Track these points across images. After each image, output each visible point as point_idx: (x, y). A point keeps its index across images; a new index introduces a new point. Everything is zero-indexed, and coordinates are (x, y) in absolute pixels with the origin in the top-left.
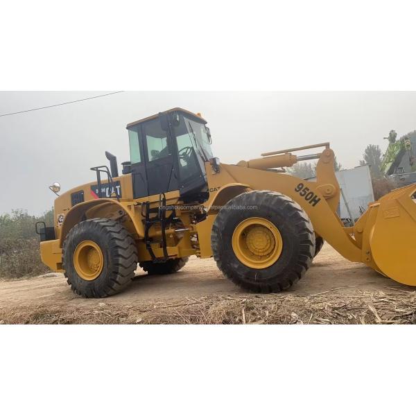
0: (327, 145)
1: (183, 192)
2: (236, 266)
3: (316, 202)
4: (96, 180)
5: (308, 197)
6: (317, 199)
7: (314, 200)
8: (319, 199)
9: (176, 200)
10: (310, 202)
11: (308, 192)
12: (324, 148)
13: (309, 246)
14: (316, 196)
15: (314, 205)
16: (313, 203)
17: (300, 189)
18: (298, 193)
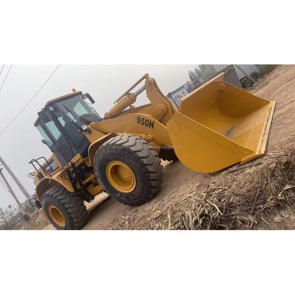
0: (146, 76)
1: (82, 153)
2: (119, 195)
3: (153, 125)
4: (40, 167)
5: (147, 124)
6: (152, 123)
7: (151, 124)
8: (153, 123)
9: (82, 159)
10: (150, 127)
11: (145, 121)
12: (145, 80)
13: (147, 168)
14: (151, 121)
15: (153, 128)
16: (151, 126)
17: (140, 121)
18: (140, 123)
